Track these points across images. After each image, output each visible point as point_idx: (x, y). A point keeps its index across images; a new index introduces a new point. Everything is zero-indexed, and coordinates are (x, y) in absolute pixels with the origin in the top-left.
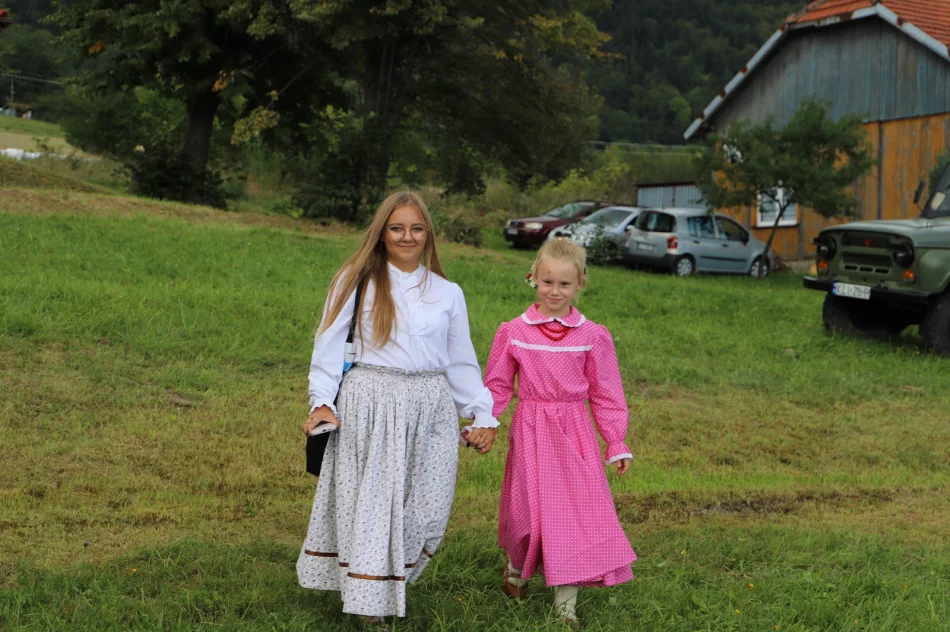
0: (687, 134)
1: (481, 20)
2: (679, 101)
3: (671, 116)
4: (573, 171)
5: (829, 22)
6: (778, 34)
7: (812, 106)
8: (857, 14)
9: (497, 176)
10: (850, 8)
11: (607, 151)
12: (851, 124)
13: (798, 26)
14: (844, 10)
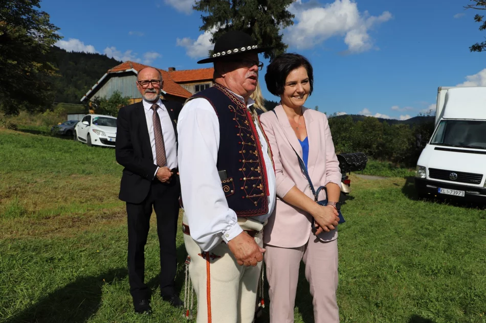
0: (82, 100)
1: (16, 62)
2: (78, 93)
3: (76, 97)
4: (48, 110)
5: (120, 72)
6: (106, 74)
7: (116, 94)
8: (127, 71)
9: (24, 110)
10: (125, 69)
11: (58, 105)
12: (127, 99)
13: (112, 72)
14: (124, 69)
